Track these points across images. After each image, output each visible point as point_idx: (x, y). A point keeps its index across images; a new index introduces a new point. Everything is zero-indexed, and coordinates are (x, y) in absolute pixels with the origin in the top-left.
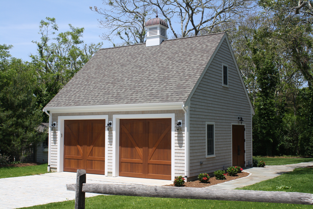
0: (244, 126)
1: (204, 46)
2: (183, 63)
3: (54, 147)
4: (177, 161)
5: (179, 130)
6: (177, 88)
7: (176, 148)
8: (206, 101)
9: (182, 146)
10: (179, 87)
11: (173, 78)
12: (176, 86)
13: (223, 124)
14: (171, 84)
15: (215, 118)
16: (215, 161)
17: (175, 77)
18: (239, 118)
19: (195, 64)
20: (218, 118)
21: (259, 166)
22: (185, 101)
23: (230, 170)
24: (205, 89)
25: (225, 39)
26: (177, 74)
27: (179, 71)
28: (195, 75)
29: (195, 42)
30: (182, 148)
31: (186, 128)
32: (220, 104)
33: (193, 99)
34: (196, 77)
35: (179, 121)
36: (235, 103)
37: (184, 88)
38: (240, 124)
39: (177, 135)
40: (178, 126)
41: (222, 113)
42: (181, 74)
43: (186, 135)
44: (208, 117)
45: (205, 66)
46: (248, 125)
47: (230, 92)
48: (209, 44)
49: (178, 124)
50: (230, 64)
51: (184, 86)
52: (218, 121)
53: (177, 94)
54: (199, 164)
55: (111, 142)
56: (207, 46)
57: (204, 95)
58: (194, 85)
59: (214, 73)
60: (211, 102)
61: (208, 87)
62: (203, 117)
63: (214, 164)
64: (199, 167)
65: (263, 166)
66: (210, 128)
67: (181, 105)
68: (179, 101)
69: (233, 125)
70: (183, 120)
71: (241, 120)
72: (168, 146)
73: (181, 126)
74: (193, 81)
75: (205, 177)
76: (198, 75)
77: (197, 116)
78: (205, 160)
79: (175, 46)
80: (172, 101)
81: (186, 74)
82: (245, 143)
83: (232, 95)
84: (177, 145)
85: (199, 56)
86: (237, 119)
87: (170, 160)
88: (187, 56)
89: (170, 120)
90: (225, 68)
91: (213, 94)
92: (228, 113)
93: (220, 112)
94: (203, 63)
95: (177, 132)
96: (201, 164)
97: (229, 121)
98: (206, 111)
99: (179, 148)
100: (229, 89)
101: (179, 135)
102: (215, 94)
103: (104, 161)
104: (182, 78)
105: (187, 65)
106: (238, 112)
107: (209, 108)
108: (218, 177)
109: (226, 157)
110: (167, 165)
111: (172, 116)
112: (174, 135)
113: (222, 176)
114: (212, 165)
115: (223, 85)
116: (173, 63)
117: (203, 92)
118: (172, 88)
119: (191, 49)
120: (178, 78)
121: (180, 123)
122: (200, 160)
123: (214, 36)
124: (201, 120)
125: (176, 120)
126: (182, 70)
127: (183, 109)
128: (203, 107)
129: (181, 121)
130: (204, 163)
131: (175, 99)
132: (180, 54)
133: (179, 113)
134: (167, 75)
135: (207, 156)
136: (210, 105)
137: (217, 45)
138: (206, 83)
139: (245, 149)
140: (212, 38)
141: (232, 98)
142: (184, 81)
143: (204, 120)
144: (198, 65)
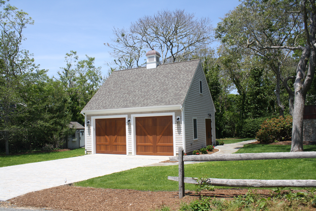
0: (211, 119)
1: (188, 68)
2: (175, 80)
3: (89, 137)
4: (177, 143)
5: (178, 123)
6: (175, 96)
7: (177, 135)
8: (192, 104)
9: (180, 134)
10: (176, 95)
11: (171, 90)
12: (174, 95)
13: (201, 118)
14: (170, 94)
15: (197, 114)
16: (198, 143)
17: (171, 88)
18: (208, 114)
19: (184, 80)
20: (198, 115)
21: (221, 145)
22: (182, 104)
23: (208, 148)
24: (191, 96)
25: (200, 64)
26: (173, 87)
27: (174, 85)
28: (185, 87)
29: (180, 66)
30: (181, 135)
31: (183, 122)
32: (199, 105)
33: (186, 103)
34: (186, 88)
35: (177, 117)
36: (206, 105)
37: (180, 95)
38: (209, 118)
39: (176, 126)
40: (177, 120)
41: (200, 111)
42: (175, 87)
43: (183, 126)
44: (194, 114)
45: (191, 81)
46: (213, 119)
47: (204, 98)
48: (190, 67)
49: (177, 119)
50: (203, 80)
51: (179, 94)
52: (199, 116)
53: (175, 100)
54: (190, 145)
55: (130, 133)
56: (189, 68)
57: (191, 100)
58: (186, 93)
59: (195, 86)
60: (194, 104)
61: (193, 95)
62: (191, 114)
63: (198, 145)
64: (190, 147)
65: (222, 144)
66: (195, 121)
67: (180, 107)
68: (178, 104)
69: (206, 119)
70: (181, 117)
71: (210, 115)
72: (171, 133)
73: (179, 120)
74: (185, 91)
75: (197, 152)
76: (188, 87)
77: (188, 114)
78: (193, 142)
79: (167, 69)
80: (173, 104)
81: (179, 86)
82: (212, 130)
83: (205, 100)
84: (177, 133)
85: (186, 75)
86: (208, 115)
87: (172, 142)
88: (177, 75)
89: (172, 116)
90: (201, 82)
91: (195, 99)
92: (203, 111)
93: (199, 111)
94: (189, 79)
95: (177, 125)
96: (191, 144)
97: (204, 117)
98: (192, 110)
99: (178, 135)
100: (203, 96)
101: (178, 127)
102: (196, 99)
103: (126, 145)
104: (176, 89)
105: (178, 80)
106: (208, 110)
107: (194, 108)
108: (203, 153)
109: (203, 140)
110: (170, 146)
111: (173, 114)
112: (175, 126)
113: (206, 151)
114: (196, 145)
115: (200, 93)
116: (169, 79)
117: (191, 98)
118: (171, 96)
119: (179, 70)
120: (174, 89)
121: (178, 119)
122: (191, 142)
123: (193, 62)
124: (190, 116)
125: (176, 117)
126: (176, 84)
127: (181, 109)
128: (191, 108)
129: (179, 117)
130: (193, 144)
131: (174, 103)
132: (172, 74)
133: (178, 112)
134: (166, 88)
135: (194, 140)
136: (194, 106)
137: (196, 67)
138: (192, 92)
139: (212, 134)
140: (191, 63)
141: (204, 101)
142: (179, 91)
143: (192, 116)
144: (186, 81)
